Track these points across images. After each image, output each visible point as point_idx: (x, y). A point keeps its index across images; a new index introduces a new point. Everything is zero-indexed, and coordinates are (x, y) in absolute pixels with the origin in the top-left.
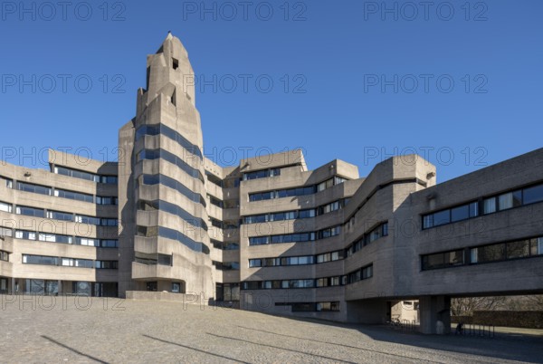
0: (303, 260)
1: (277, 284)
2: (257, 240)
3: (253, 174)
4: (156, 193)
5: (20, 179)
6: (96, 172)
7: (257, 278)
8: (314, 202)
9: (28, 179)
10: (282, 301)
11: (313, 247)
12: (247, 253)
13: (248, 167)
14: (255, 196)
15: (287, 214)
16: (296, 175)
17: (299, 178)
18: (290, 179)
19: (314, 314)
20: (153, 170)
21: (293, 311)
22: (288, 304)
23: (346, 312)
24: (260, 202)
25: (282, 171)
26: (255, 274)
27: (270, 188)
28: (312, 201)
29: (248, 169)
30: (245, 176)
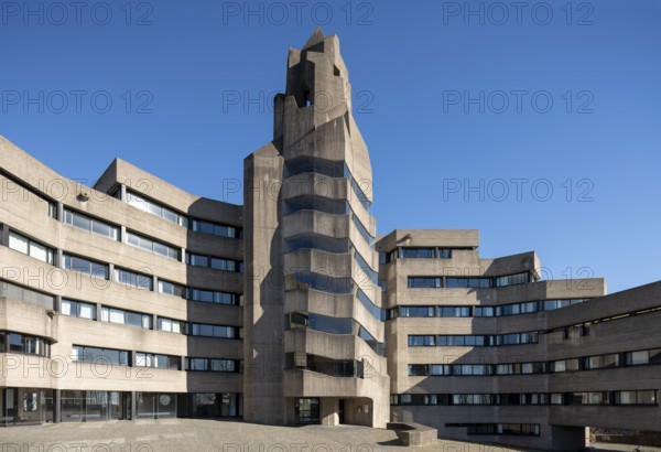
0: (479, 370)
1: (445, 399)
2: (418, 340)
3: (414, 252)
4: (344, 267)
5: (69, 204)
6: (186, 210)
7: (420, 391)
8: (495, 298)
9: (83, 206)
10: (455, 421)
11: (493, 355)
12: (405, 356)
13: (408, 241)
14: (415, 281)
15: (458, 310)
16: (472, 262)
17: (476, 266)
18: (465, 265)
19: (496, 438)
20: (334, 230)
21: (469, 434)
22: (463, 425)
23: (550, 438)
24: (425, 290)
25: (454, 253)
26: (418, 385)
27: (438, 273)
28: (493, 297)
29: (407, 243)
30: (401, 252)
